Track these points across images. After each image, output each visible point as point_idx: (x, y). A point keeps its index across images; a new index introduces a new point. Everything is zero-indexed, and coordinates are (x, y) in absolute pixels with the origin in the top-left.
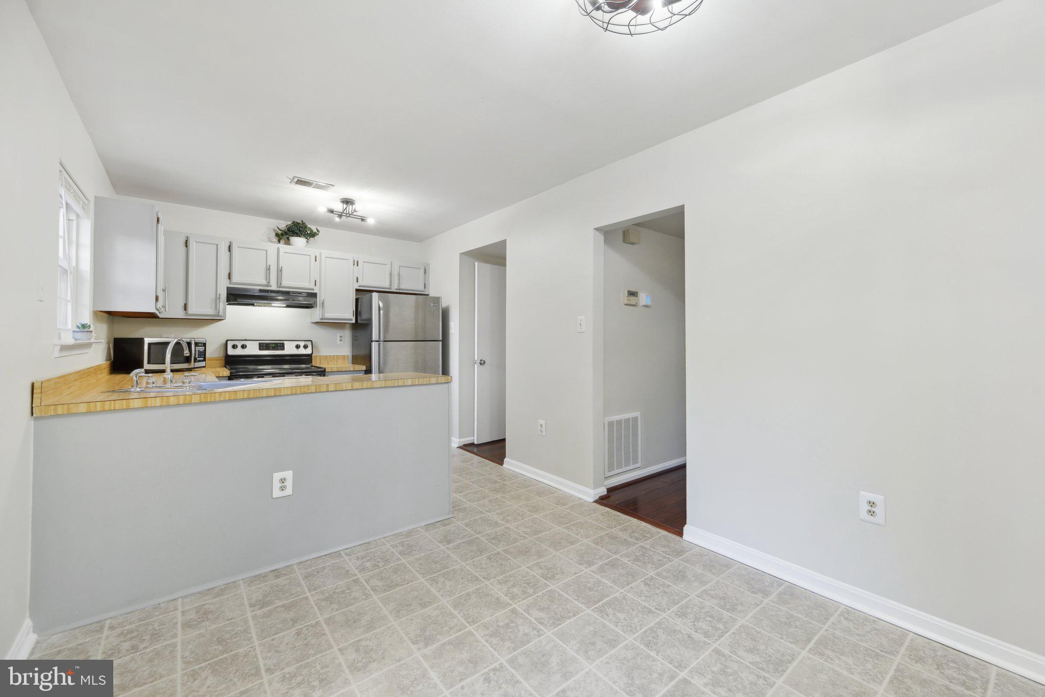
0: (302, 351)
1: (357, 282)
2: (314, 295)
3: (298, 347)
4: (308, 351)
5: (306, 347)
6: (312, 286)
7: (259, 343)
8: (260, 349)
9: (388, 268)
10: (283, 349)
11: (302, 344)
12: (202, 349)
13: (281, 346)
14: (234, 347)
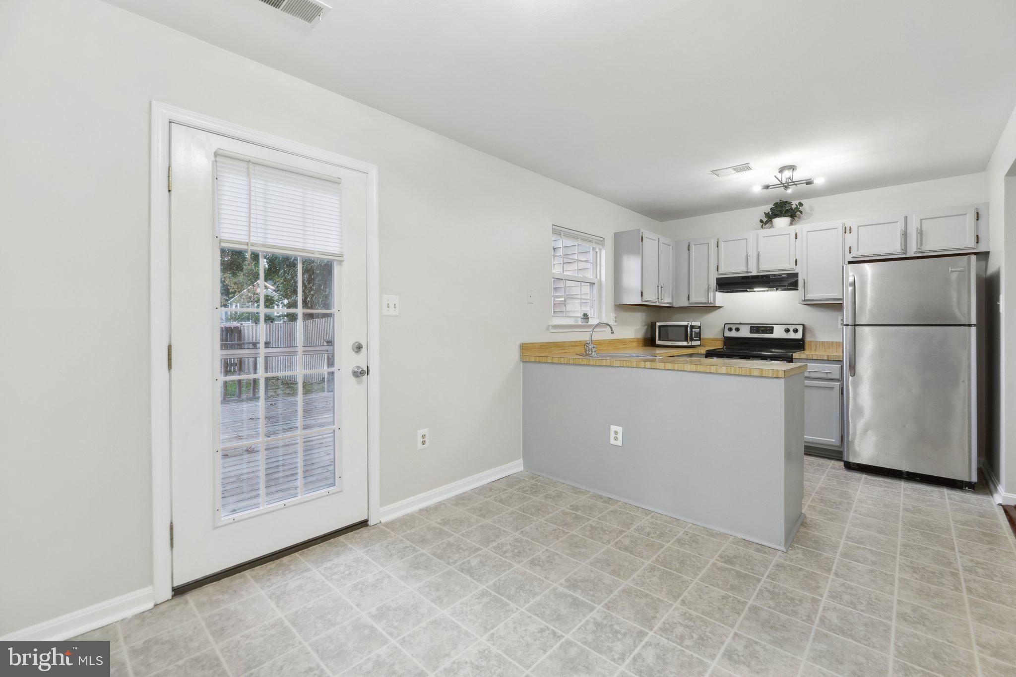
0: (792, 335)
1: (850, 253)
2: (796, 275)
3: (787, 331)
4: (799, 336)
5: (796, 331)
6: (792, 266)
7: (751, 327)
8: (751, 332)
9: (900, 226)
10: (772, 333)
11: (791, 328)
12: (698, 331)
13: (770, 330)
14: (730, 329)
